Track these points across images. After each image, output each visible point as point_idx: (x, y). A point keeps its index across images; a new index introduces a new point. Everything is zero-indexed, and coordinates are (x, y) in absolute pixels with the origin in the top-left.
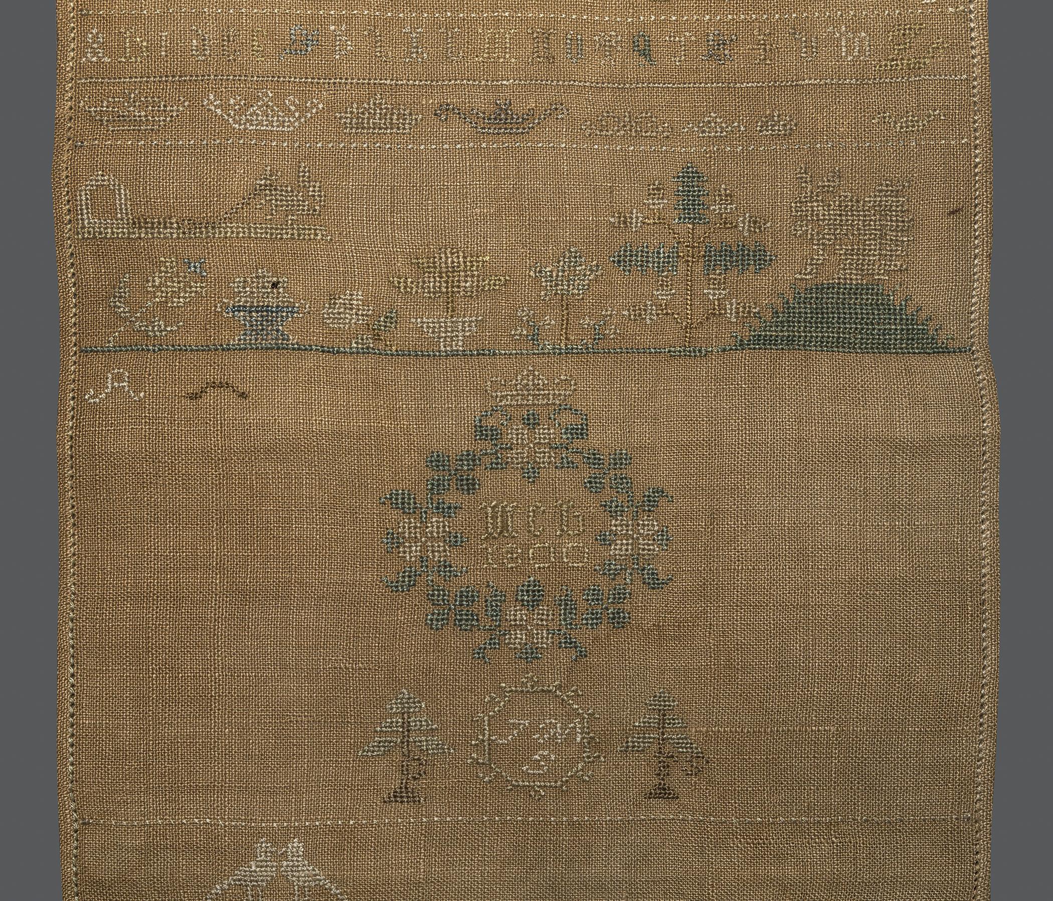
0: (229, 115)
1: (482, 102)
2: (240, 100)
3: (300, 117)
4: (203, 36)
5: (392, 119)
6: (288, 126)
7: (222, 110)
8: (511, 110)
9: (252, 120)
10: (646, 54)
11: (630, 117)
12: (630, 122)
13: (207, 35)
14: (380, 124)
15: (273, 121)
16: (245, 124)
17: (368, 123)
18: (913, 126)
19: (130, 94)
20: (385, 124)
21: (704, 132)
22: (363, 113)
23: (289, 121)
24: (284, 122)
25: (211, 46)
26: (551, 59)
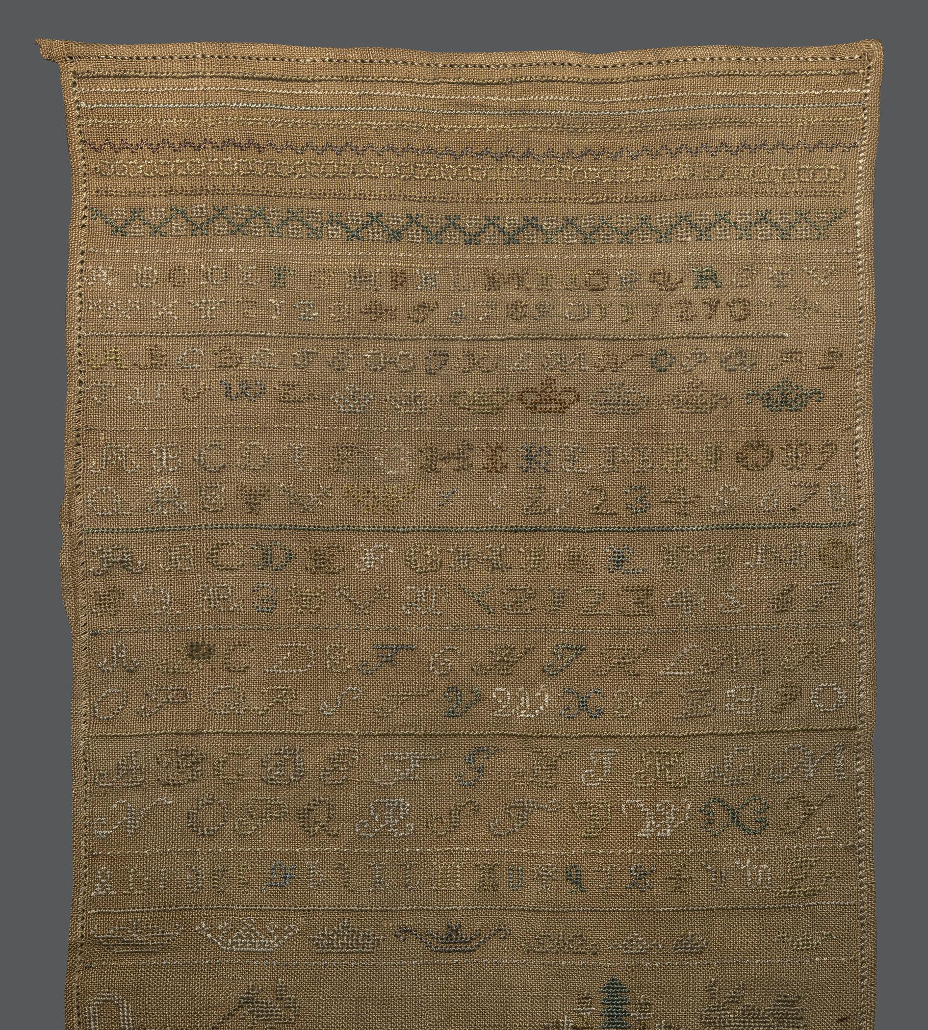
0: (218, 939)
1: (435, 925)
2: (228, 926)
3: (278, 939)
4: (196, 871)
5: (357, 940)
6: (268, 947)
7: (212, 935)
8: (461, 931)
9: (237, 943)
10: (578, 882)
11: (563, 936)
12: (563, 940)
13: (200, 871)
14: (348, 944)
15: (255, 943)
16: (231, 946)
17: (337, 944)
18: (808, 945)
19: (133, 922)
20: (351, 944)
21: (626, 949)
22: (333, 935)
23: (269, 943)
24: (265, 943)
25: (203, 880)
26: (495, 887)
